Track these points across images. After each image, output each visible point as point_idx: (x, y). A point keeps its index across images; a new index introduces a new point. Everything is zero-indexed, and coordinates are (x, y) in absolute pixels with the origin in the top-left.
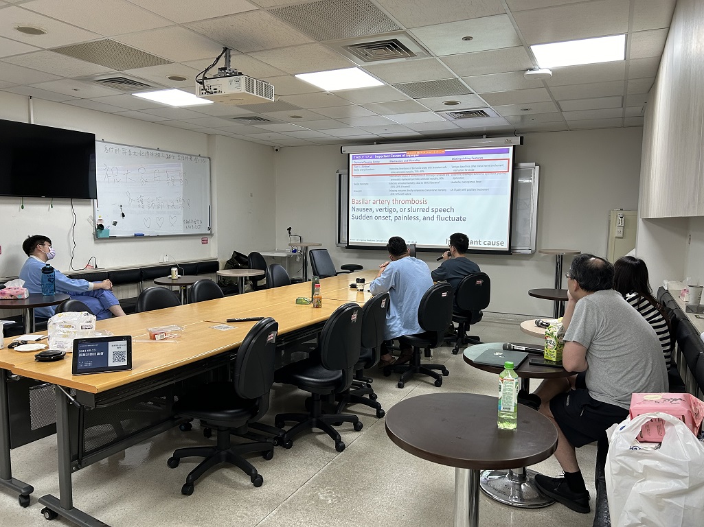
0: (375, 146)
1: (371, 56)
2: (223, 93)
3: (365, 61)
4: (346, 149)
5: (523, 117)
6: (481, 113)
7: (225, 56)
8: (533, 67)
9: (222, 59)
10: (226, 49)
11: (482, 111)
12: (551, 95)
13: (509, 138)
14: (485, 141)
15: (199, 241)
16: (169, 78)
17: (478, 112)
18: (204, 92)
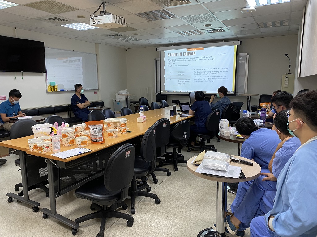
0: (172, 47)
1: (170, 4)
2: (103, 23)
3: (168, 6)
4: (159, 49)
5: (241, 31)
6: (222, 30)
7: (103, 6)
8: (246, 6)
9: (102, 7)
10: (103, 2)
11: (222, 29)
12: (255, 20)
13: (234, 42)
14: (223, 43)
15: (93, 93)
16: (78, 17)
17: (220, 29)
18: (94, 22)
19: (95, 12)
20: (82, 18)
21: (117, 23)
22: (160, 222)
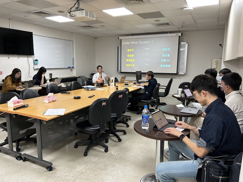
1: (129, 3)
2: (77, 17)
3: (127, 5)
4: (120, 38)
8: (186, 7)
9: (77, 4)
10: (78, 1)
12: (193, 17)
13: (177, 33)
14: (169, 34)
15: (69, 70)
16: (58, 12)
17: (167, 24)
18: (71, 16)
19: (71, 8)
20: (61, 12)
21: (88, 17)
22: (119, 167)
